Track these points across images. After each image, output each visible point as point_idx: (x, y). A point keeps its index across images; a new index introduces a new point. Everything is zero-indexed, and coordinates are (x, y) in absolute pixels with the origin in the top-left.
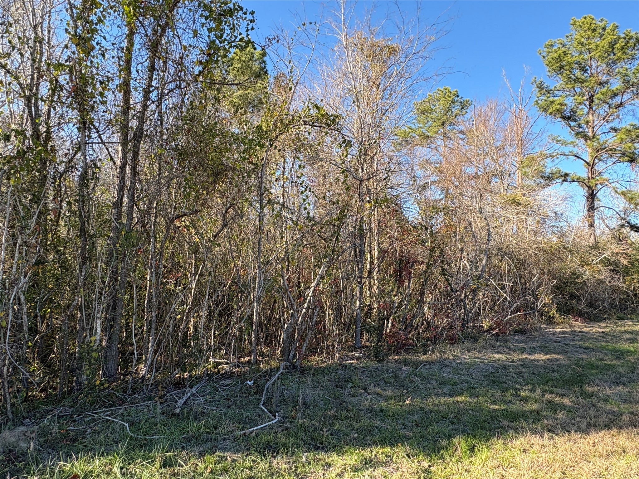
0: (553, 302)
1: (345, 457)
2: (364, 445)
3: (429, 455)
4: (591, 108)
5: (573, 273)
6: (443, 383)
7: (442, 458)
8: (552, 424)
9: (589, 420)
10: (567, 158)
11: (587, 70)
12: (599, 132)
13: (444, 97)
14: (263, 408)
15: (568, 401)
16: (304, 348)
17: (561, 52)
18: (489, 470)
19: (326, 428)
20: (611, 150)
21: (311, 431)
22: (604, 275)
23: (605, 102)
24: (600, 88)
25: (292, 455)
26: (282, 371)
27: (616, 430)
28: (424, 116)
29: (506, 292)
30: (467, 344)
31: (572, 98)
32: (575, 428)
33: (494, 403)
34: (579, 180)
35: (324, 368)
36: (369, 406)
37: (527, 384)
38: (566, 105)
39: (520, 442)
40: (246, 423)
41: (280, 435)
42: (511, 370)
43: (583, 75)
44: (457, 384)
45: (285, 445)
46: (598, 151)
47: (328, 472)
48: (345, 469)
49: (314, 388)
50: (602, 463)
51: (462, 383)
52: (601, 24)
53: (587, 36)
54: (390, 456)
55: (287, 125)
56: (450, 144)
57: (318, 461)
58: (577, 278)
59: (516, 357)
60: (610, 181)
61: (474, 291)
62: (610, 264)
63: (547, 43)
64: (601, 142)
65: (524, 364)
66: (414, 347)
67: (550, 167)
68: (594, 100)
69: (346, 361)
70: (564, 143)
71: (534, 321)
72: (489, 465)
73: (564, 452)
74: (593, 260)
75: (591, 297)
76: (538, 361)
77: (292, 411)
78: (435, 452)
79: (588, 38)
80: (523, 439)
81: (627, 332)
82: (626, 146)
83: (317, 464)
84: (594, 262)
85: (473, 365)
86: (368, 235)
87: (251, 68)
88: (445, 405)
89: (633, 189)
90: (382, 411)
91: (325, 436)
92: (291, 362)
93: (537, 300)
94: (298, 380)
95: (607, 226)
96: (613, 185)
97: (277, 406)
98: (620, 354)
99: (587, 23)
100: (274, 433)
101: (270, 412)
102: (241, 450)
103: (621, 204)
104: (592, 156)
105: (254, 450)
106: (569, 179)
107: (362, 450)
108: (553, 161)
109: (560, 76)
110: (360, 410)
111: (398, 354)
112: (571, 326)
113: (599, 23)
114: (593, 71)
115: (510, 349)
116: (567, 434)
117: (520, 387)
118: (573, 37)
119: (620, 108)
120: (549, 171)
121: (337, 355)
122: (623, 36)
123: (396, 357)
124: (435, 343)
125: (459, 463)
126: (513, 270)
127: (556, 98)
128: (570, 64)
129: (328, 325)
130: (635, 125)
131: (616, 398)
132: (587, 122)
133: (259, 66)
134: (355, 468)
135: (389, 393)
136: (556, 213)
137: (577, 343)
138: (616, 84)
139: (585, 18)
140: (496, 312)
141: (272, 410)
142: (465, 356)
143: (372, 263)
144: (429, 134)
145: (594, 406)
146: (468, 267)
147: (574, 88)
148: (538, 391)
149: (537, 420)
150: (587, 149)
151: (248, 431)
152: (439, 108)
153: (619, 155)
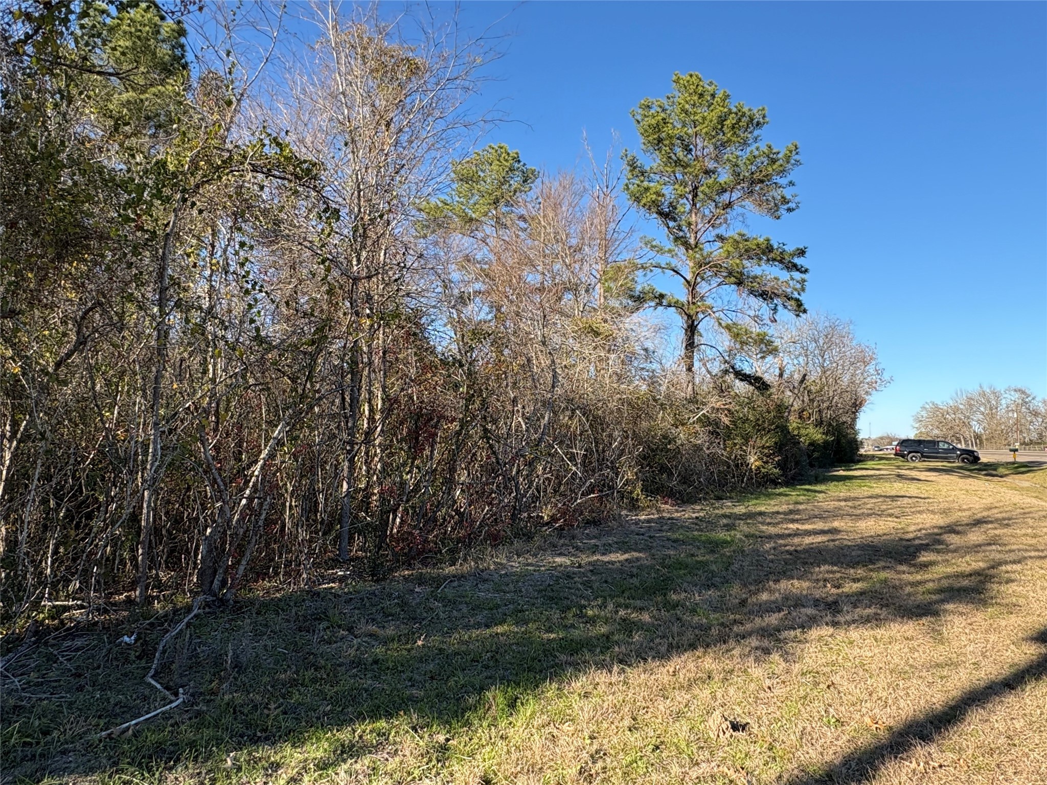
0: (638, 478)
1: (308, 747)
2: (341, 722)
3: (447, 722)
4: (694, 204)
5: (665, 437)
6: (476, 608)
7: (468, 723)
8: (624, 651)
9: (671, 639)
10: (663, 272)
11: (691, 150)
12: (702, 240)
13: (499, 160)
14: (153, 682)
15: (647, 617)
16: (242, 568)
17: (660, 118)
18: (534, 731)
19: (275, 703)
20: (715, 266)
21: (246, 711)
22: (702, 439)
23: (710, 198)
24: (706, 178)
25: (206, 760)
26: (196, 612)
27: (702, 650)
28: (468, 186)
29: (575, 465)
30: (517, 544)
31: (672, 187)
32: (653, 653)
33: (550, 630)
34: (678, 305)
35: (280, 600)
36: (355, 656)
37: (596, 599)
38: (663, 195)
39: (580, 683)
40: (113, 715)
41: (183, 728)
42: (576, 579)
43: (686, 156)
44: (497, 607)
45: (192, 744)
46: (701, 266)
47: (273, 778)
48: (304, 768)
49: (257, 635)
50: (682, 697)
51: (506, 605)
52: (709, 88)
53: (692, 102)
54: (384, 734)
55: (219, 167)
56: (506, 235)
57: (255, 762)
58: (670, 443)
59: (585, 559)
60: (714, 310)
61: (531, 464)
62: (710, 424)
63: (642, 102)
64: (705, 254)
65: (595, 569)
66: (436, 554)
67: (642, 283)
68: (699, 193)
69: (320, 585)
70: (660, 250)
71: (612, 506)
72: (535, 723)
73: (637, 689)
74: (689, 418)
75: (686, 470)
76: (613, 563)
77: (211, 682)
78: (457, 716)
79: (694, 105)
80: (584, 679)
81: (724, 516)
82: (733, 262)
83: (254, 768)
84: (691, 421)
85: (523, 575)
86: (366, 373)
87: (154, 54)
88: (477, 640)
89: (740, 322)
90: (376, 662)
91: (272, 716)
92: (215, 595)
93: (617, 474)
94: (227, 626)
95: (709, 372)
96: (717, 314)
97: (181, 676)
98: (714, 546)
99: (693, 84)
100: (172, 726)
101: (168, 688)
102: (100, 767)
103: (725, 341)
104: (694, 273)
105: (129, 763)
106: (665, 302)
107: (338, 731)
108: (645, 275)
109: (657, 152)
110: (340, 665)
111: (410, 566)
112: (659, 511)
113: (707, 86)
114: (699, 153)
115: (577, 548)
116: (642, 664)
117: (586, 603)
118: (675, 100)
119: (729, 210)
120: (639, 288)
121: (305, 576)
122: (734, 110)
123: (406, 572)
124: (470, 546)
125: (493, 728)
126: (587, 431)
127: (652, 184)
128: (671, 137)
129: (288, 524)
130: (744, 235)
131: (705, 606)
132: (690, 224)
133: (170, 52)
134: (324, 763)
135: (390, 631)
136: (646, 350)
137: (664, 534)
138: (725, 176)
139: (691, 76)
140: (561, 495)
141: (171, 684)
142: (513, 564)
143: (371, 419)
144: (474, 216)
145: (678, 619)
146: (524, 427)
147: (674, 172)
148: (611, 607)
149: (605, 649)
150: (688, 262)
151: (116, 730)
152: (491, 175)
153: (725, 274)
